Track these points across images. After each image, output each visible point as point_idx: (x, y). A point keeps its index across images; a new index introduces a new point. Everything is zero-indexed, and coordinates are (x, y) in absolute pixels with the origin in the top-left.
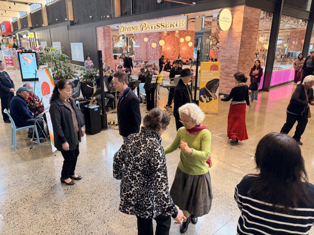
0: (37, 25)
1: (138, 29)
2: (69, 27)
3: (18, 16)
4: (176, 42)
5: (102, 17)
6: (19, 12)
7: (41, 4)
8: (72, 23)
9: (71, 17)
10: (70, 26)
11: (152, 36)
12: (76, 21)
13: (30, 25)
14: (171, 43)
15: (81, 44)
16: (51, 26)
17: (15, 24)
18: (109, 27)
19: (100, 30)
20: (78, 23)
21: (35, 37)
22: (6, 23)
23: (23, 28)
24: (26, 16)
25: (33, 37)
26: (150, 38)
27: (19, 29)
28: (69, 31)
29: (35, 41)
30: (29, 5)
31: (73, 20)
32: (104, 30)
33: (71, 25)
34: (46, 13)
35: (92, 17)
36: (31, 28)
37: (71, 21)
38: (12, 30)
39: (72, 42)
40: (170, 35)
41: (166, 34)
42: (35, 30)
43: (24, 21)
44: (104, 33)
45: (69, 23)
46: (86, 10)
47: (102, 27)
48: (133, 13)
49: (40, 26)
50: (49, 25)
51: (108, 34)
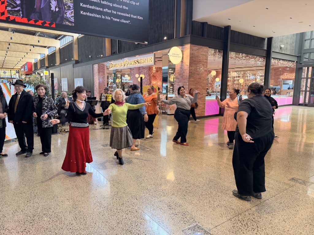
0: (52, 65)
1: (122, 66)
2: (74, 65)
3: (39, 57)
5: (98, 57)
6: (40, 54)
7: (56, 47)
8: (77, 62)
9: (76, 57)
12: (79, 61)
13: (47, 65)
15: (82, 79)
16: (61, 65)
17: (36, 64)
18: (104, 65)
19: (96, 67)
20: (82, 62)
22: (29, 64)
23: (41, 67)
24: (44, 57)
25: (48, 74)
27: (38, 68)
28: (74, 68)
29: (49, 78)
30: (48, 48)
31: (78, 59)
32: (99, 67)
33: (75, 63)
34: (59, 54)
35: (91, 57)
36: (47, 67)
37: (76, 61)
38: (33, 69)
39: (76, 78)
42: (49, 68)
43: (42, 61)
44: (99, 69)
45: (74, 62)
46: (87, 51)
47: (97, 64)
48: (119, 52)
49: (54, 65)
50: (60, 64)
51: (103, 70)
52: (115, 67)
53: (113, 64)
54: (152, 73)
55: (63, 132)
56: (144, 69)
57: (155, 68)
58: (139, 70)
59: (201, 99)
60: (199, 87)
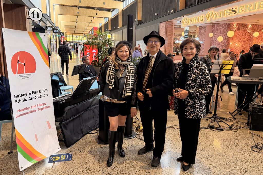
0: (114, 28)
1: (202, 20)
2: (137, 27)
3: (103, 22)
4: (248, 37)
5: (166, 13)
6: (104, 18)
7: (119, 9)
9: (139, 17)
10: (138, 25)
11: (218, 32)
12: (143, 21)
13: (110, 28)
14: (240, 40)
17: (101, 28)
18: (172, 23)
19: (163, 26)
20: (145, 22)
21: (112, 38)
22: (95, 28)
23: (105, 31)
24: (108, 21)
25: (111, 38)
26: (216, 34)
28: (136, 30)
30: (111, 12)
31: (141, 19)
32: (167, 25)
33: (138, 24)
35: (157, 15)
36: (111, 31)
37: (139, 21)
39: (138, 40)
40: (241, 29)
41: (236, 28)
42: (112, 32)
43: (106, 25)
44: (167, 28)
45: (137, 23)
46: (153, 9)
47: (165, 22)
48: (198, 3)
49: (116, 28)
50: (122, 26)
51: (171, 29)
52: (191, 22)
53: (188, 19)
56: (220, 26)
57: (236, 24)
58: (213, 28)
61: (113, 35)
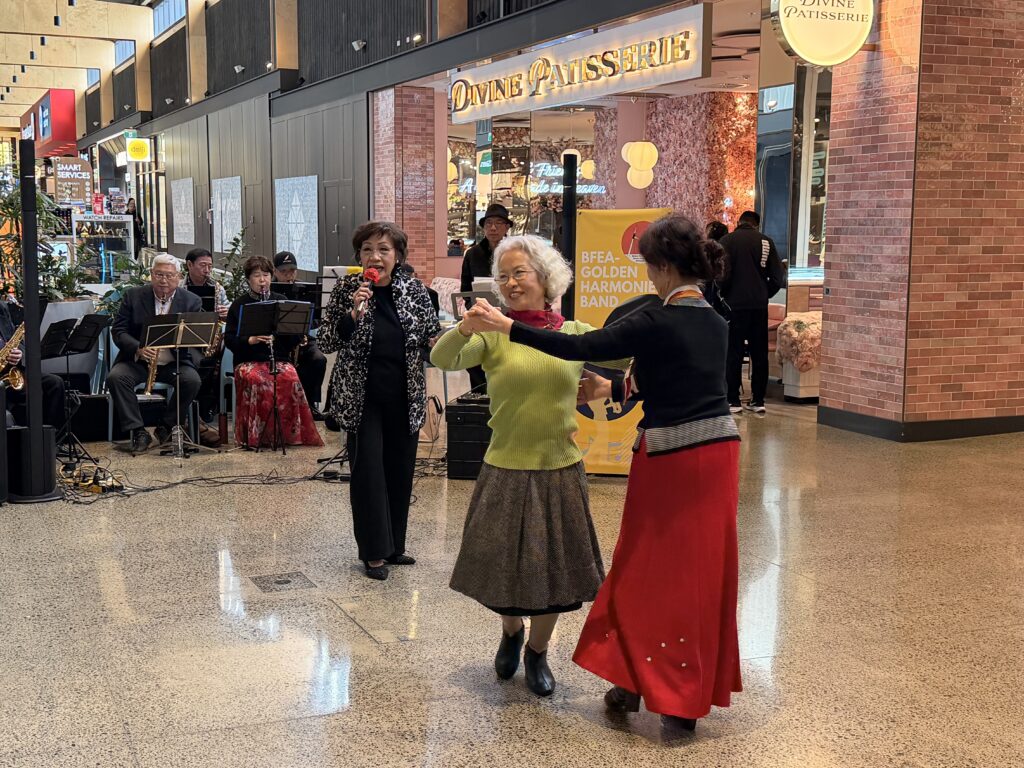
0: (168, 101)
2: (274, 103)
3: (109, 61)
5: (398, 44)
6: (114, 41)
8: (291, 81)
9: (284, 53)
10: (279, 94)
12: (305, 75)
13: (144, 103)
15: (313, 180)
16: (215, 101)
17: (92, 100)
19: (386, 101)
20: (316, 78)
21: (156, 162)
23: (120, 117)
24: (132, 61)
27: (104, 124)
28: (273, 120)
30: (148, 6)
31: (295, 66)
32: (399, 105)
33: (282, 90)
34: (204, 40)
35: (365, 47)
36: (147, 117)
37: (286, 73)
38: (81, 130)
39: (282, 177)
42: (157, 123)
43: (123, 82)
44: (399, 121)
45: (276, 82)
46: (344, 16)
47: (391, 91)
48: (507, 11)
49: (179, 104)
50: (208, 94)
51: (423, 124)
52: (483, 101)
53: (471, 83)
54: (726, 134)
55: (88, 488)
56: (680, 106)
57: (746, 98)
58: (649, 117)
59: (1009, 296)
60: (990, 213)
61: (163, 142)
